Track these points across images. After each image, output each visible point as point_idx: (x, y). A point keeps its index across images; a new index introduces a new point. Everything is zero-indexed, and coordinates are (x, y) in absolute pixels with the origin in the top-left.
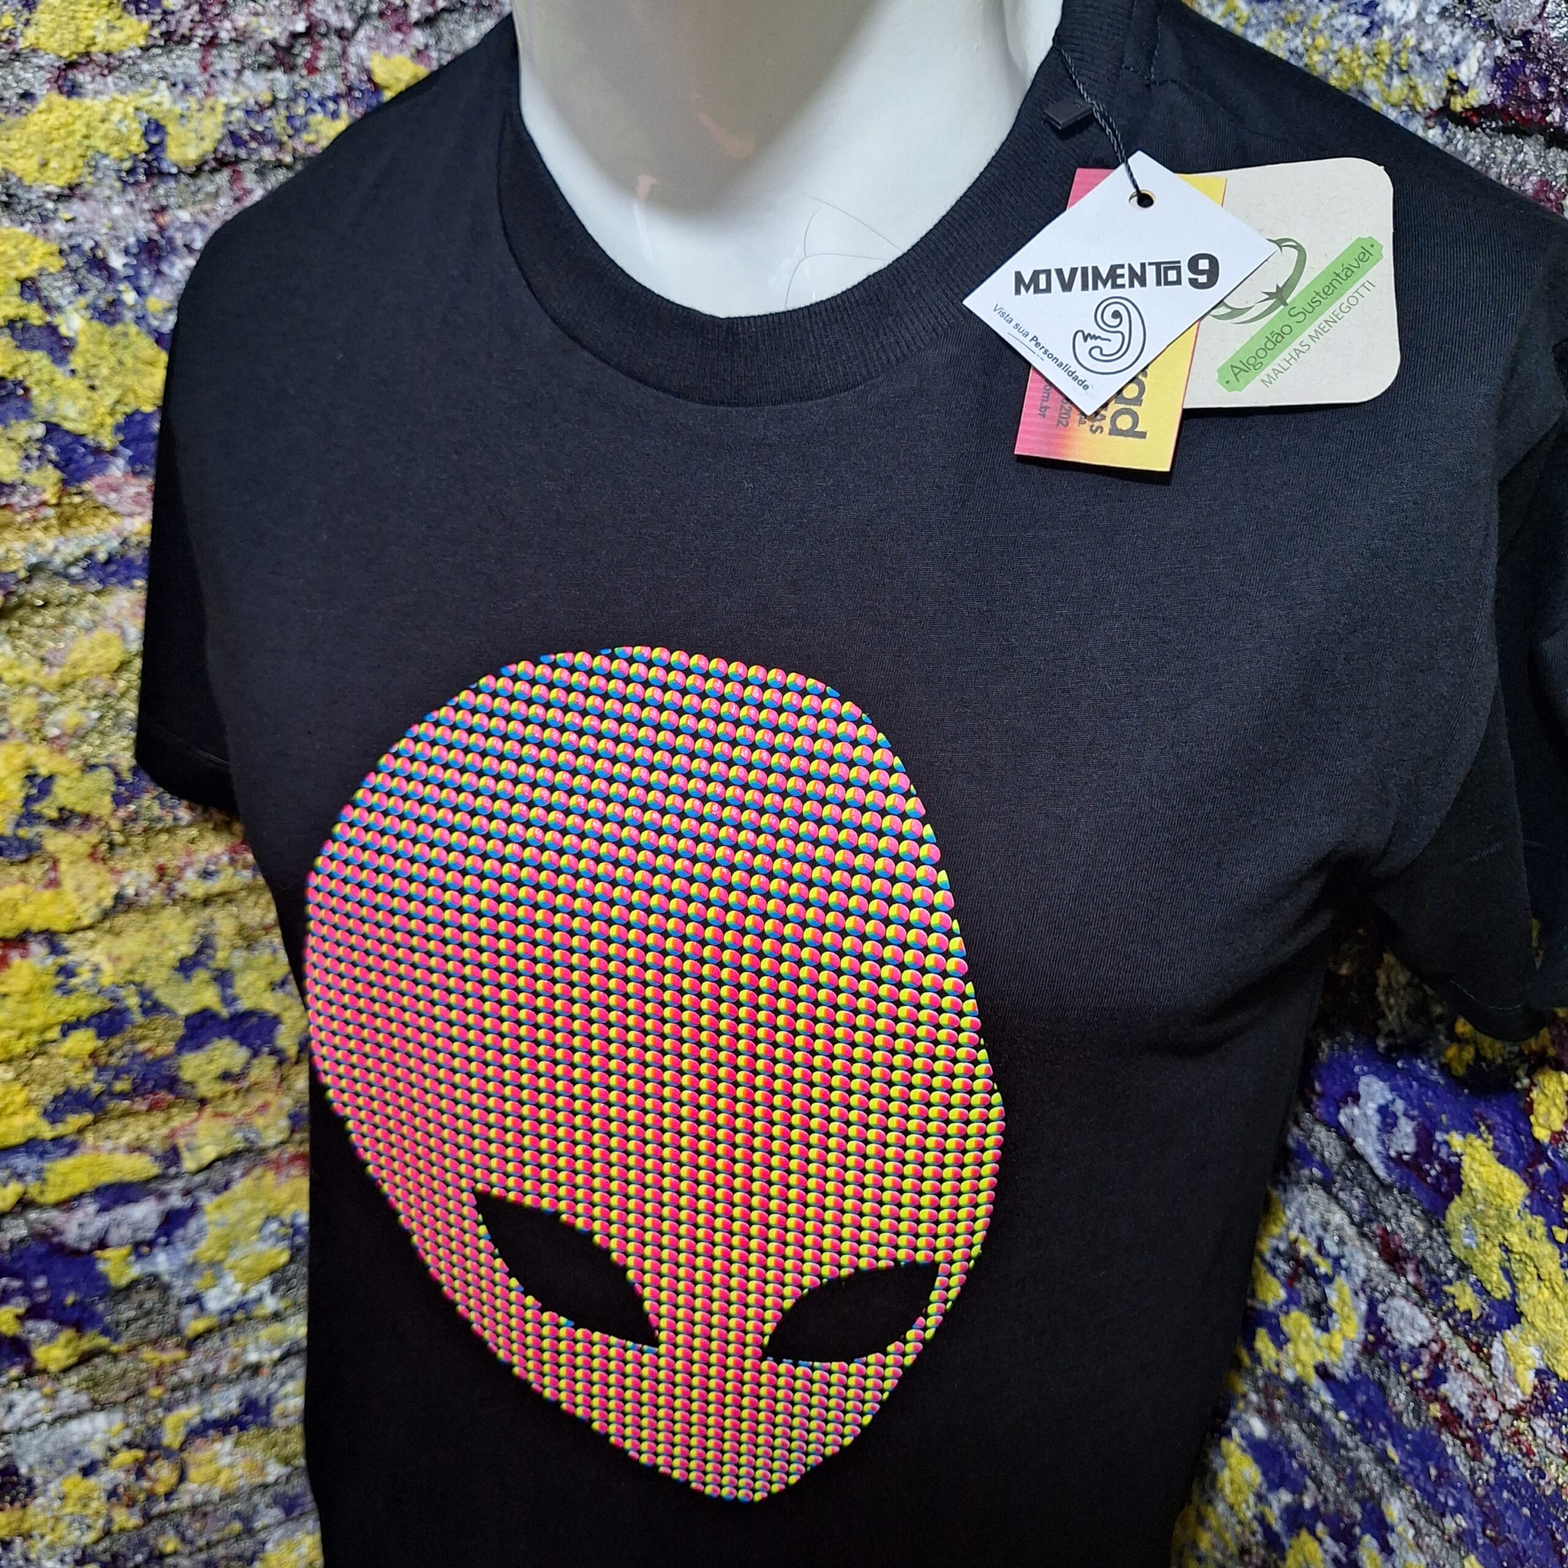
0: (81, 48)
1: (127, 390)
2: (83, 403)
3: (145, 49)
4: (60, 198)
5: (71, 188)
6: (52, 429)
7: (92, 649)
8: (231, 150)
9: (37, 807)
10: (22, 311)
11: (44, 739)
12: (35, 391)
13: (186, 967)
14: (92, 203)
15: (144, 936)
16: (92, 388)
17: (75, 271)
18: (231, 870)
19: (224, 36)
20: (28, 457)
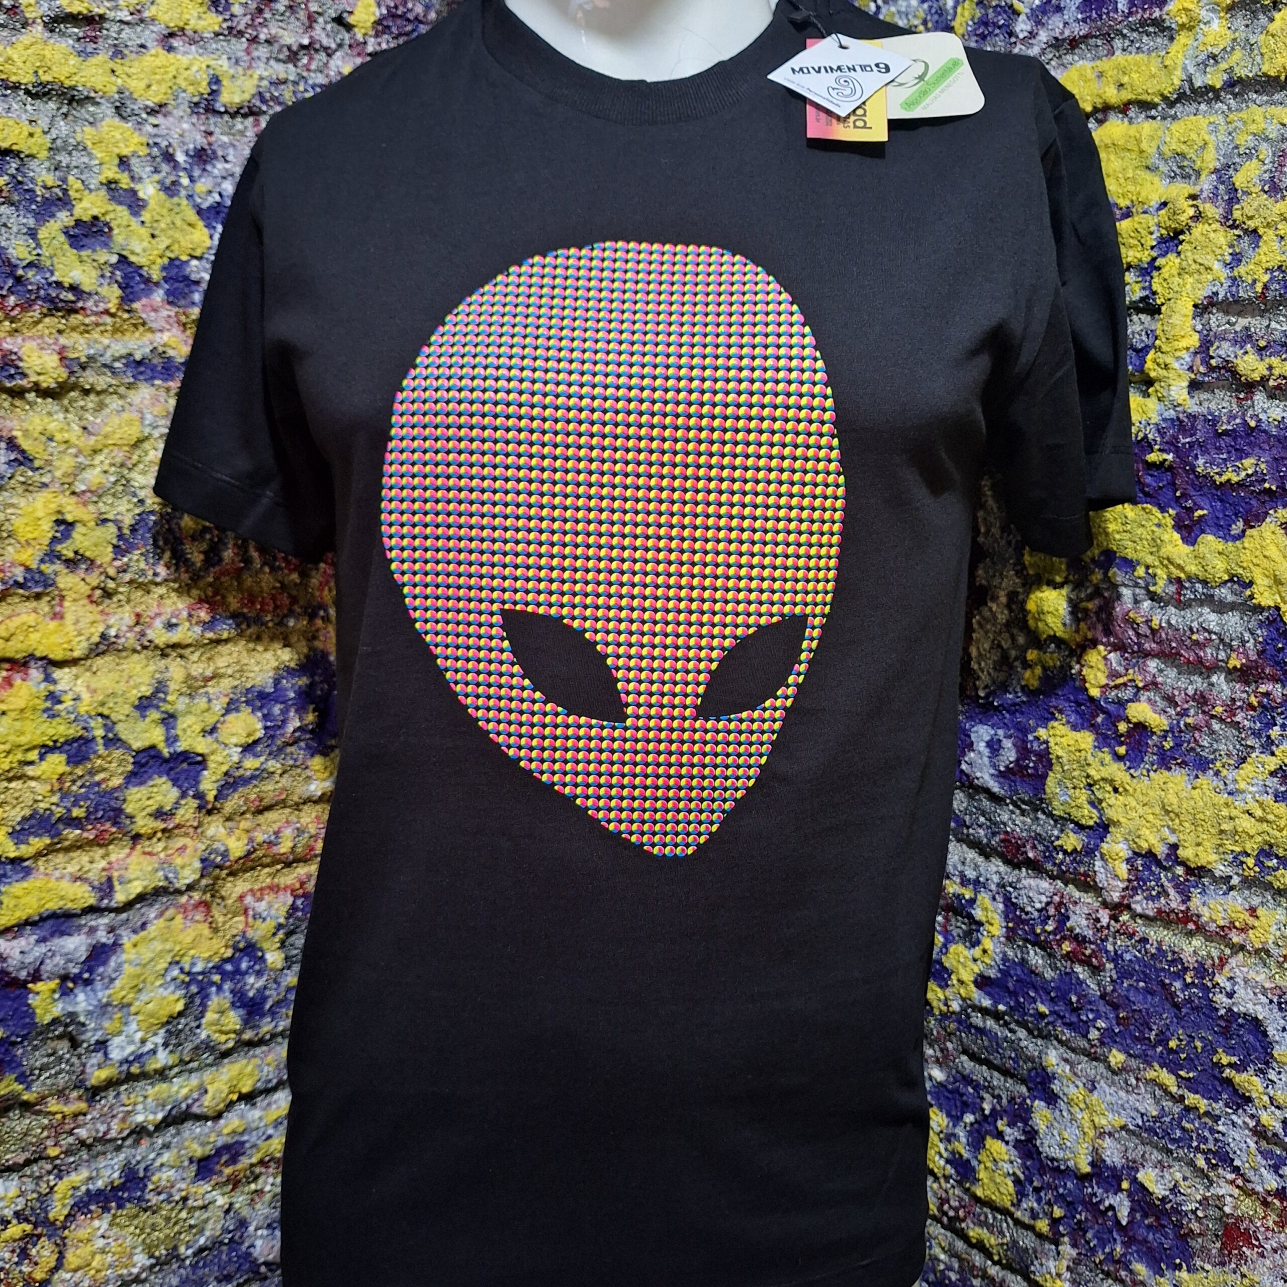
0: (181, 24)
1: (176, 241)
2: (145, 244)
3: (217, 34)
4: (152, 112)
5: (160, 106)
6: (123, 259)
7: (120, 427)
8: (258, 103)
9: (59, 548)
10: (118, 176)
11: (73, 493)
12: (116, 231)
13: (143, 705)
14: (171, 119)
15: (115, 676)
16: (153, 236)
17: (154, 158)
18: (187, 624)
19: (262, 37)
20: (102, 276)
